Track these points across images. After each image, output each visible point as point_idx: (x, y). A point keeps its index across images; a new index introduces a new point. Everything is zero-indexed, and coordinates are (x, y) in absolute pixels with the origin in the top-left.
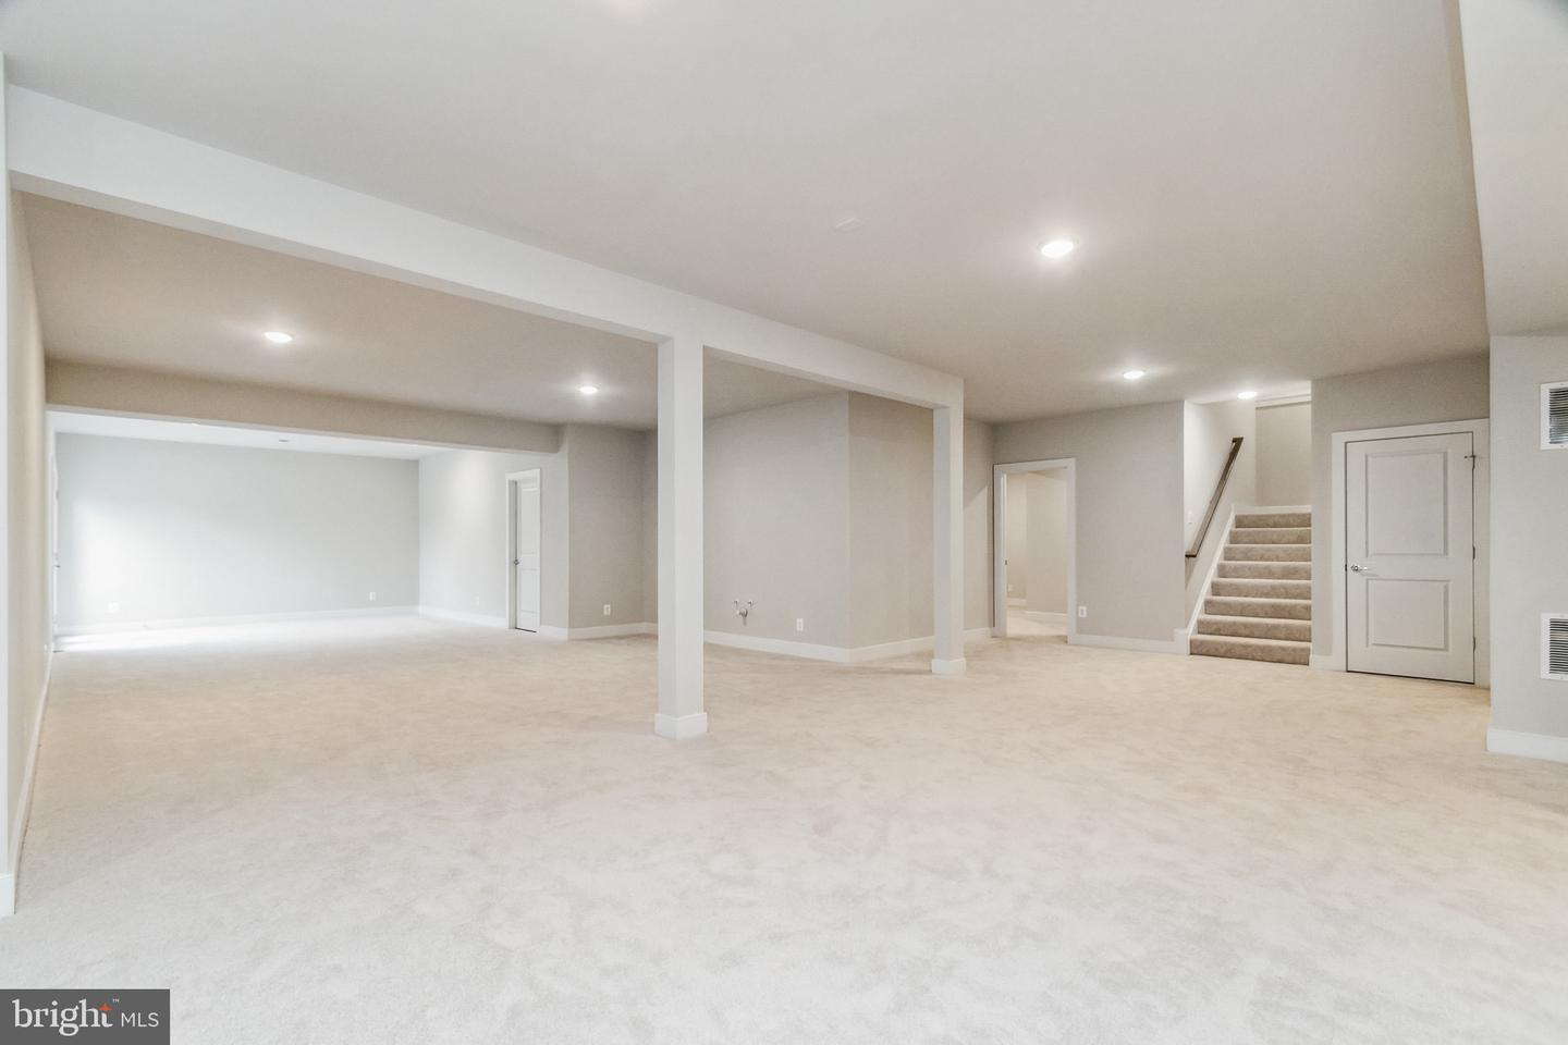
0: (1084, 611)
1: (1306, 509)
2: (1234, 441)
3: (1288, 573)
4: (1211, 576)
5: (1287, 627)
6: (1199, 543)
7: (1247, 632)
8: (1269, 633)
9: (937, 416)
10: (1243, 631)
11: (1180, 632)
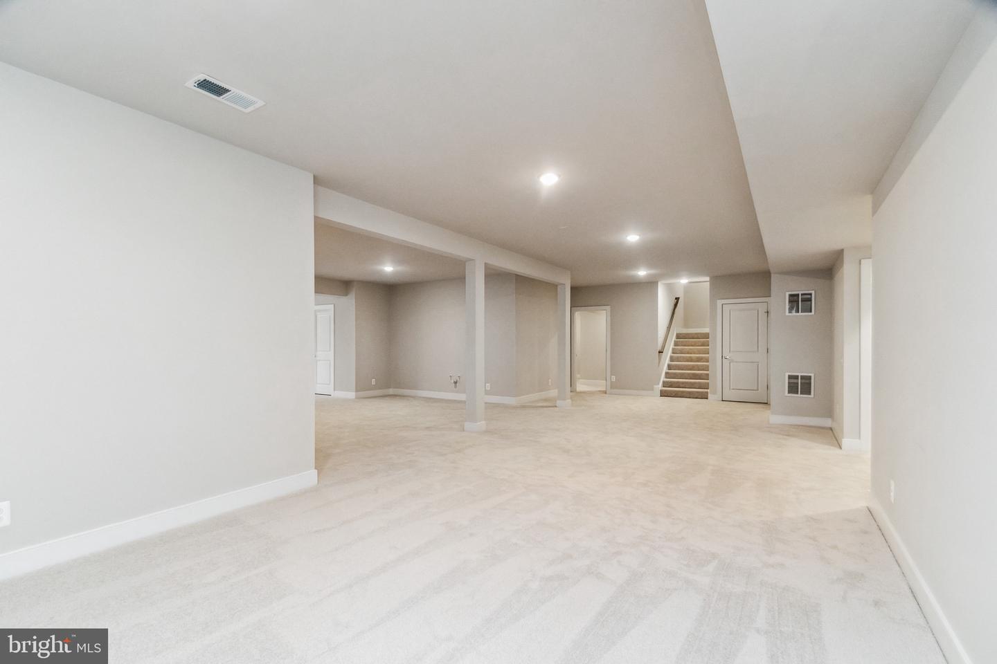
0: (614, 379)
1: (706, 330)
2: (676, 299)
3: (699, 360)
4: (667, 361)
5: (699, 383)
6: (663, 347)
7: (683, 385)
8: (692, 386)
9: (559, 287)
10: (681, 385)
11: (655, 386)
